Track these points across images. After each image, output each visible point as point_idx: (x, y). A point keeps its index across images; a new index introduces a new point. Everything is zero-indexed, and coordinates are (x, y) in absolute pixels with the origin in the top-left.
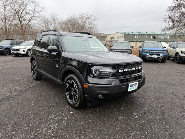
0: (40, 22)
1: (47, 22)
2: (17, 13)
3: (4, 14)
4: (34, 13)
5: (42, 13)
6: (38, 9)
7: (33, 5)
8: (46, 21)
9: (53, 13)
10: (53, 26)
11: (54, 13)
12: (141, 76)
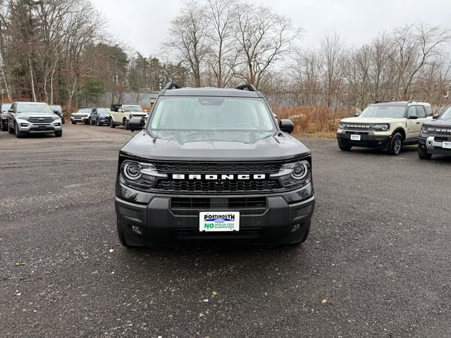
0: (295, 64)
1: (310, 61)
2: (245, 47)
3: (218, 56)
4: (279, 44)
5: (297, 43)
6: (288, 34)
7: (279, 27)
8: (310, 59)
9: (327, 39)
10: (326, 68)
11: (330, 38)
12: (264, 199)
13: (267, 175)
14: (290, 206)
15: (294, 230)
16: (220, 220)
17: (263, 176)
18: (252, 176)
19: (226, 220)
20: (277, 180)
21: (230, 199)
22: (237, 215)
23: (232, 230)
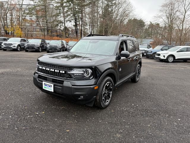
12: (63, 81)
13: (65, 72)
14: (73, 87)
15: (79, 99)
16: (48, 86)
17: (64, 72)
18: (60, 71)
19: (50, 87)
20: (70, 75)
21: (53, 79)
22: (53, 85)
23: (51, 91)
